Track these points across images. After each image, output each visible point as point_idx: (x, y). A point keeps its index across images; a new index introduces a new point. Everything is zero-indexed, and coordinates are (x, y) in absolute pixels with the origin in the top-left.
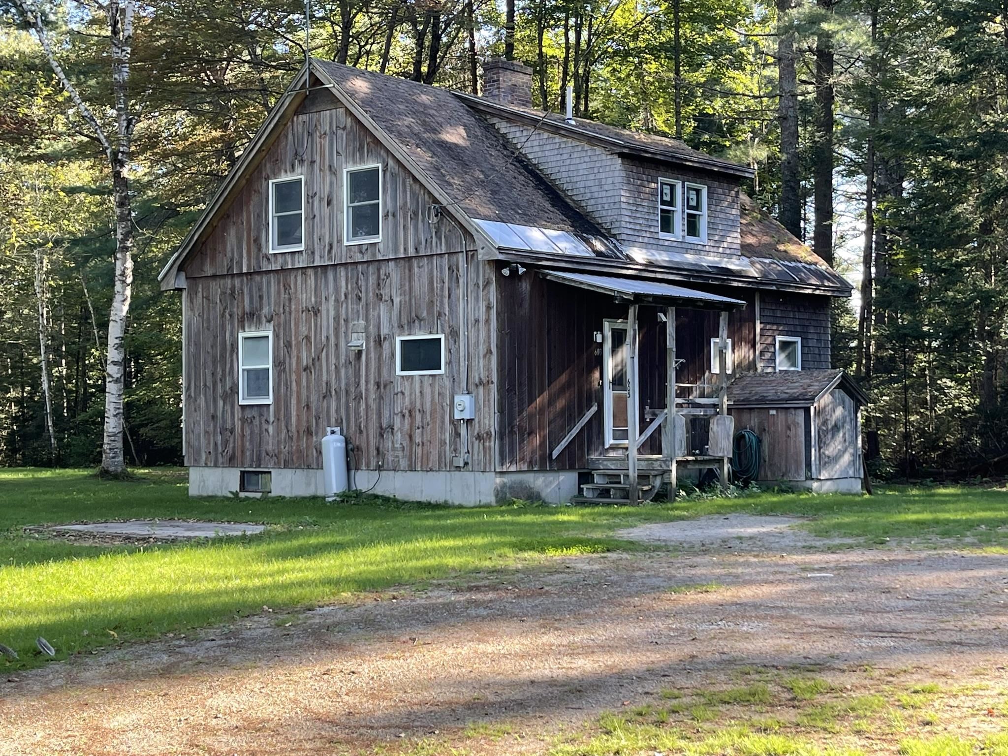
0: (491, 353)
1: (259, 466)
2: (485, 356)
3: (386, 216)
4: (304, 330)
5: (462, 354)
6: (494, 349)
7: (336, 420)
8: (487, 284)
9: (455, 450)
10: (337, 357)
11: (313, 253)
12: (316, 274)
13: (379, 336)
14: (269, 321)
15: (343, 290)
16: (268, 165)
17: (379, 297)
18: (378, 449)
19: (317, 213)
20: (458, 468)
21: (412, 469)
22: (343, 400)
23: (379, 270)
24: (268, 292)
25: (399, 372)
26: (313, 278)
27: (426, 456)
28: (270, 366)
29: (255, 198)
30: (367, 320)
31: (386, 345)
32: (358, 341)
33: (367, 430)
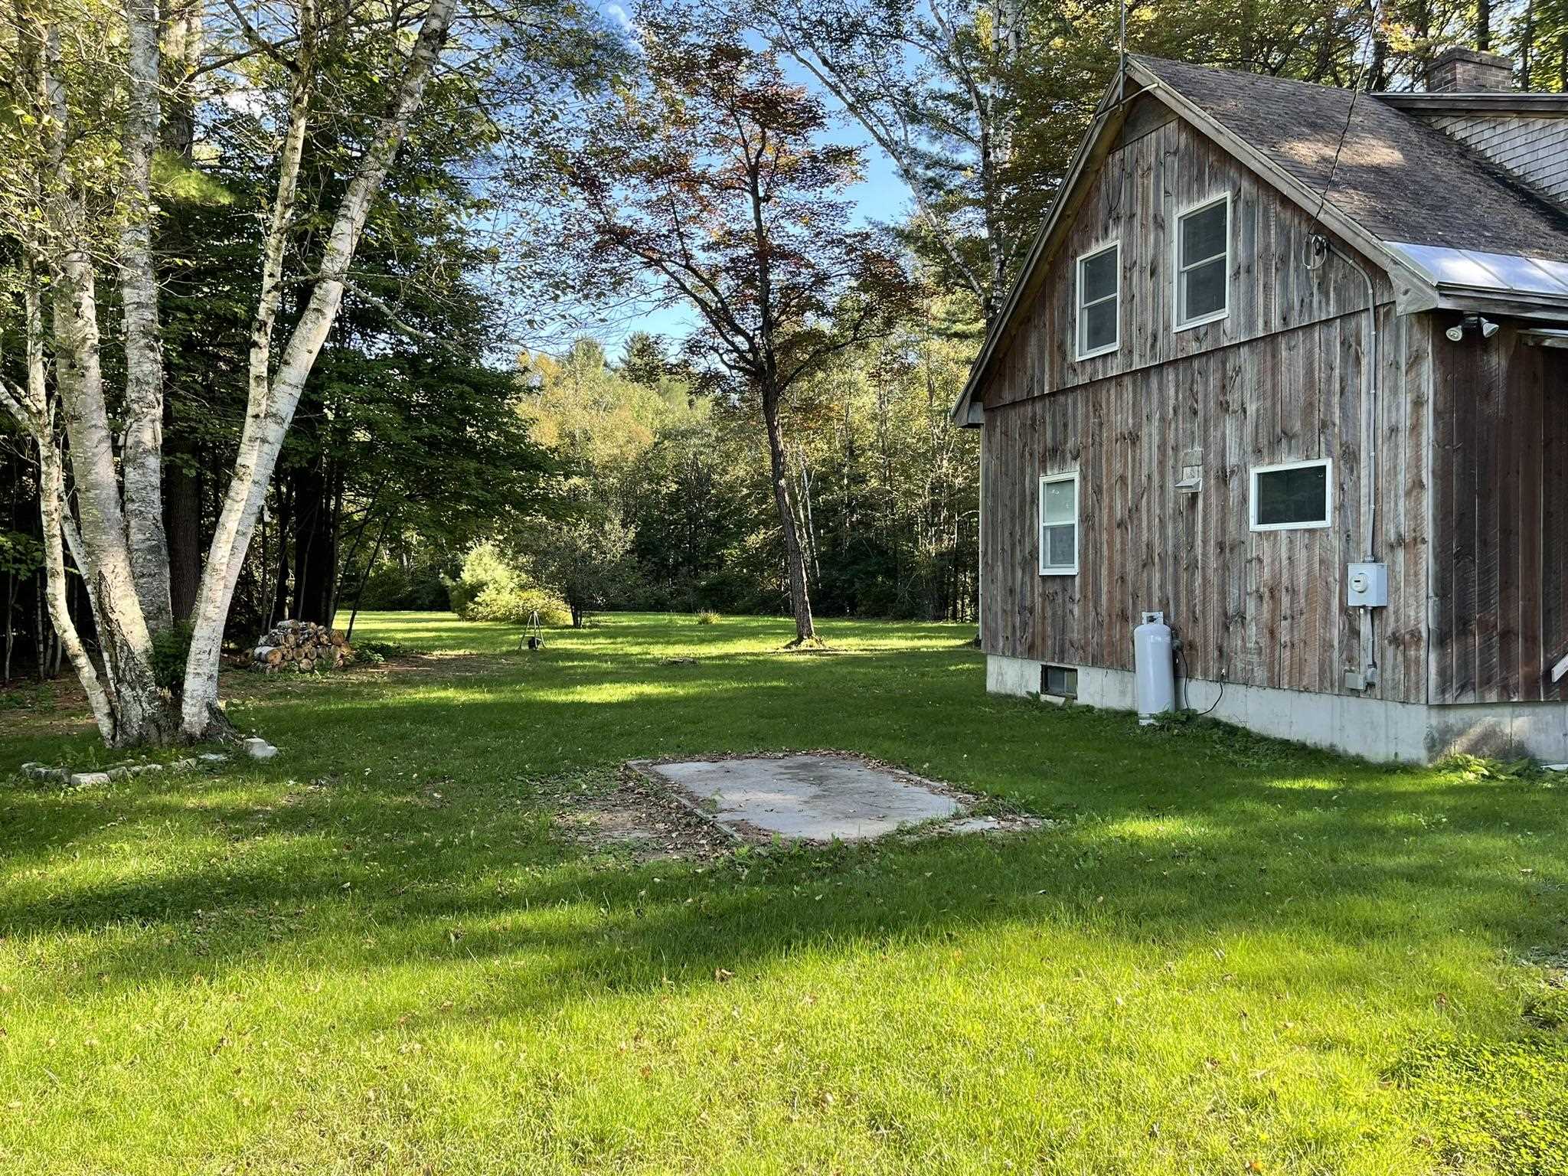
0: (1421, 485)
1: (1062, 660)
2: (1408, 494)
3: (1236, 274)
4: (1118, 467)
5: (1364, 491)
6: (1427, 478)
7: (1160, 601)
8: (1415, 360)
9: (1350, 660)
10: (1163, 506)
11: (1131, 352)
12: (1134, 383)
13: (1224, 469)
14: (1075, 458)
15: (1172, 402)
16: (1076, 238)
17: (1224, 407)
18: (1220, 650)
19: (1136, 291)
20: (1355, 692)
21: (1274, 683)
22: (1170, 570)
23: (1224, 363)
24: (1075, 416)
25: (1254, 526)
26: (1130, 389)
27: (1299, 666)
28: (1075, 521)
29: (1060, 287)
30: (1206, 445)
31: (1234, 483)
32: (1192, 477)
33: (1205, 620)
